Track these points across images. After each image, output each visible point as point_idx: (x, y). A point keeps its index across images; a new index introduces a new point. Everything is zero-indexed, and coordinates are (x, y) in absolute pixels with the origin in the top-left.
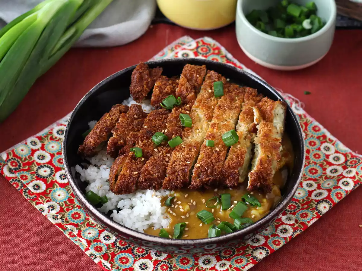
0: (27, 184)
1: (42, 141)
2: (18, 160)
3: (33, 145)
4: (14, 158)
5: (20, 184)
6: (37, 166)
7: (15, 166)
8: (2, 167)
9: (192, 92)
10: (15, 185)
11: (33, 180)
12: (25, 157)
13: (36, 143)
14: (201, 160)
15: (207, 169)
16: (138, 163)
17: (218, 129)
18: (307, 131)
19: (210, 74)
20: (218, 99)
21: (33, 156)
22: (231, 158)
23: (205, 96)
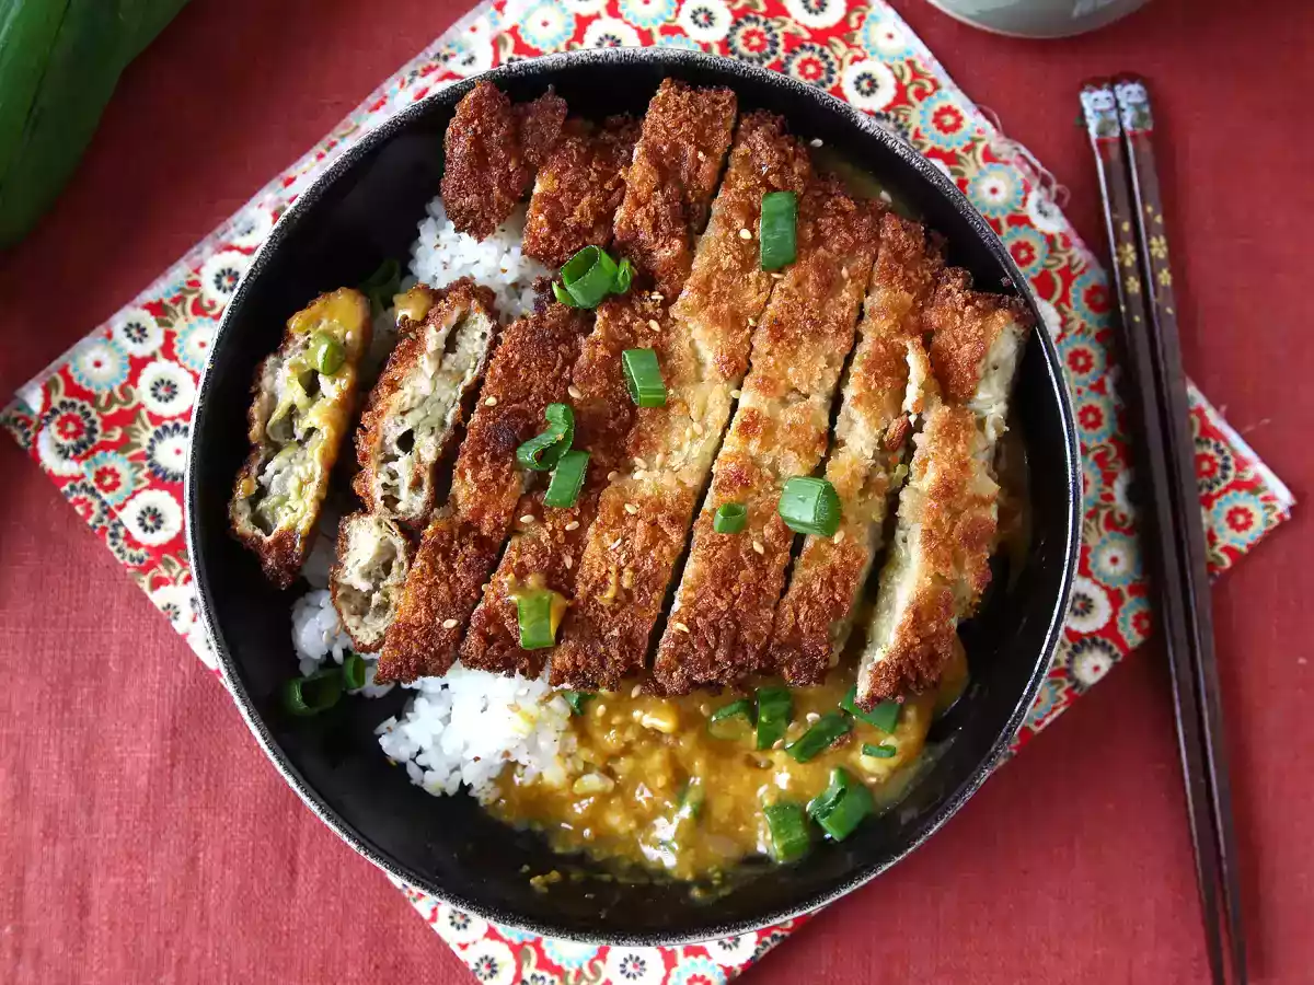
0: (120, 508)
1: (168, 318)
2: (83, 407)
3: (134, 340)
4: (68, 400)
5: (96, 508)
6: (152, 429)
7: (76, 435)
8: (33, 435)
9: (673, 235)
10: (80, 510)
11: (138, 488)
12: (107, 392)
13: (144, 329)
14: (691, 595)
15: (713, 646)
16: (458, 575)
17: (767, 444)
18: (1069, 305)
19: (749, 144)
20: (775, 276)
21: (136, 386)
22: (807, 587)
23: (726, 262)
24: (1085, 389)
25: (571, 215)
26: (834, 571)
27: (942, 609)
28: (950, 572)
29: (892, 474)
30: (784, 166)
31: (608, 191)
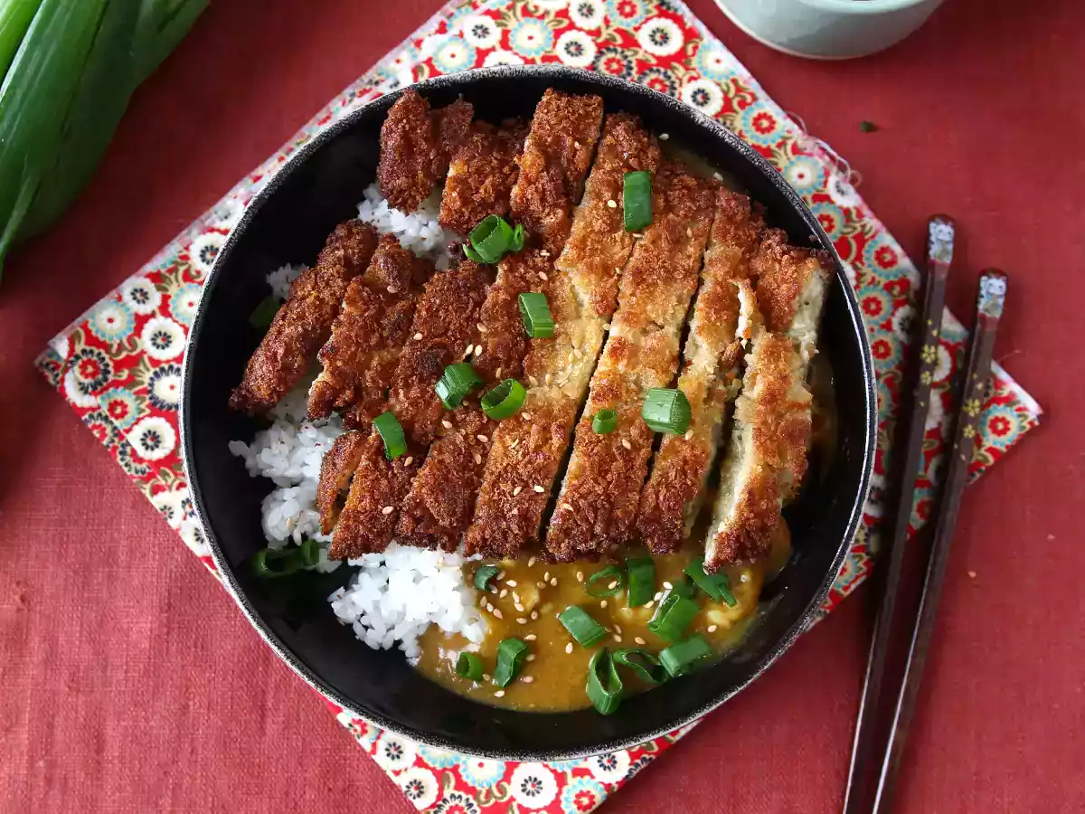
0: (128, 431)
1: (164, 285)
2: (99, 354)
3: (139, 302)
4: (88, 348)
5: (109, 432)
6: (152, 370)
7: (93, 375)
8: (61, 376)
9: (556, 205)
10: (96, 433)
11: (141, 415)
12: (118, 341)
13: (146, 293)
14: (575, 482)
15: (592, 522)
16: (396, 472)
17: (632, 364)
18: (863, 264)
19: (613, 136)
20: (636, 235)
21: (140, 336)
22: (665, 475)
23: (598, 225)
24: (876, 328)
25: (477, 192)
26: (685, 462)
27: (770, 491)
28: (774, 461)
29: (729, 387)
30: (640, 152)
31: (505, 174)
